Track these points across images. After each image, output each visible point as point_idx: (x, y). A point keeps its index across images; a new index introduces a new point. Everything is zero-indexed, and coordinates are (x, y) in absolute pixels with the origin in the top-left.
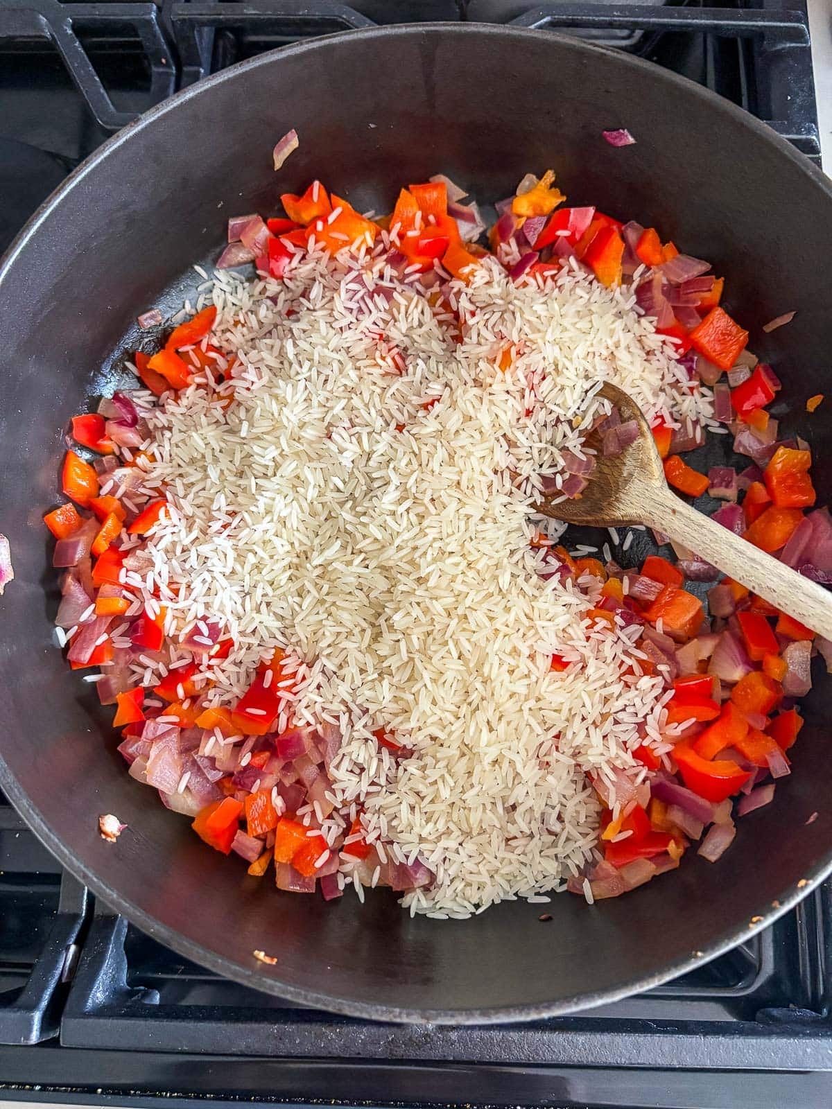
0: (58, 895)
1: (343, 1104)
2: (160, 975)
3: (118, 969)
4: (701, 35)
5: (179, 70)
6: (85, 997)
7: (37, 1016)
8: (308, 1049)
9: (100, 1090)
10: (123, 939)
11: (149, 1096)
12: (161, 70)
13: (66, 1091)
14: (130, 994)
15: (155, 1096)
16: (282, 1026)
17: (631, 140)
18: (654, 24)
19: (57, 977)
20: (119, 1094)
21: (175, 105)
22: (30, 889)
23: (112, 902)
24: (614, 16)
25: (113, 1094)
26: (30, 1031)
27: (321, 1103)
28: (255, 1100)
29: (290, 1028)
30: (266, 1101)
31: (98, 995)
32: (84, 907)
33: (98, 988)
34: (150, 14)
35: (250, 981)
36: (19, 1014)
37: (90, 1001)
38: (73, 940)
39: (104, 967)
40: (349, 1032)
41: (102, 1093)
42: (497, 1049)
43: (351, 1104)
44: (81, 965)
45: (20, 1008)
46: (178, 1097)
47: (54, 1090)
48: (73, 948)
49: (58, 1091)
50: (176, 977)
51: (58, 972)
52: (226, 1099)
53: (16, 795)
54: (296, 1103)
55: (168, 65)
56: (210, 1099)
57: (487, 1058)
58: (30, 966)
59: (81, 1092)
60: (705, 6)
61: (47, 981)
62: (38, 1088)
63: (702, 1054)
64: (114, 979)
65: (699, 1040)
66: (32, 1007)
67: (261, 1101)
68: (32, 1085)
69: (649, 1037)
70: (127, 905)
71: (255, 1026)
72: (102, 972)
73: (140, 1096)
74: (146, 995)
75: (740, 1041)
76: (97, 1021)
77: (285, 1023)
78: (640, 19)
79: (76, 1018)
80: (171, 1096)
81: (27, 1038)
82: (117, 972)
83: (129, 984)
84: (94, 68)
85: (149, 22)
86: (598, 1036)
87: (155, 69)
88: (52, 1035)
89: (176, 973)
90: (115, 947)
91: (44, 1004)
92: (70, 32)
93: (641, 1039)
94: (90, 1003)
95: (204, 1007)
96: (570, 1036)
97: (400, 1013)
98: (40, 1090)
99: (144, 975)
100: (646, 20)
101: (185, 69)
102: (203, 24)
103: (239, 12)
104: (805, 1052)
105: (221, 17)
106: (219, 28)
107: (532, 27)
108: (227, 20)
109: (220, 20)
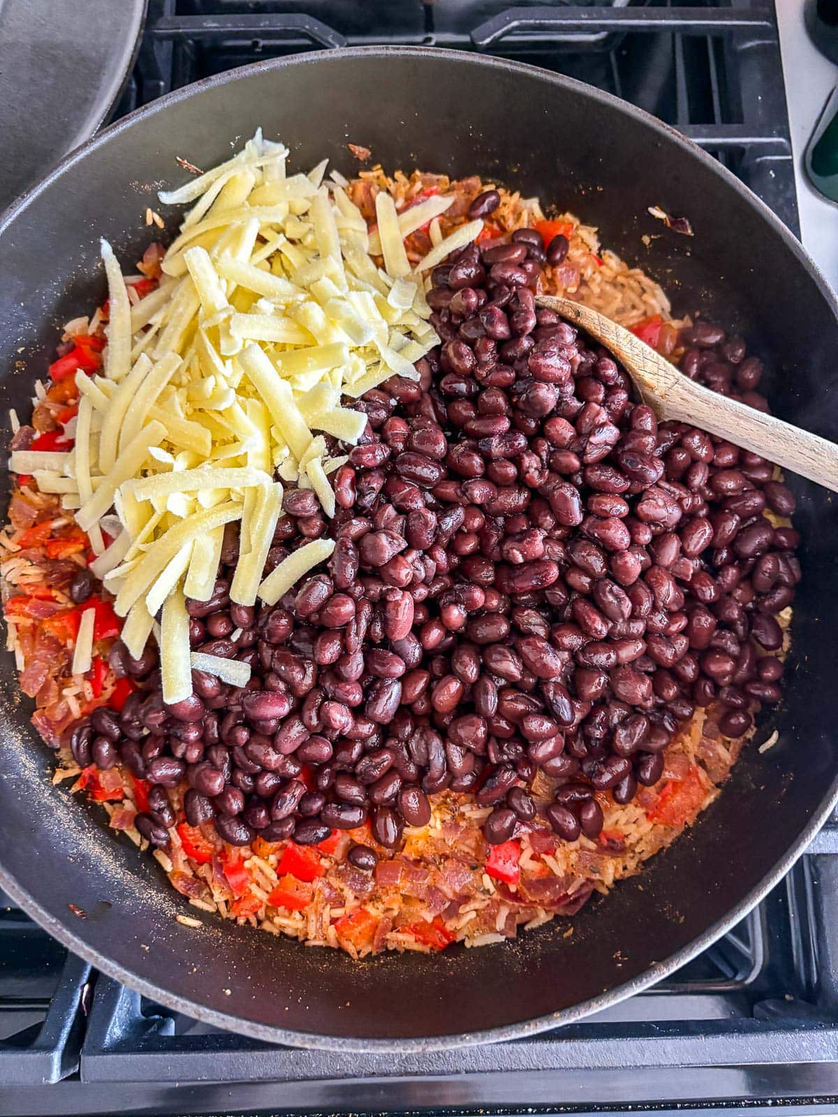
3: (132, 1003)
4: (669, 35)
6: (102, 1034)
7: (56, 1056)
14: (146, 1025)
18: (622, 26)
26: (50, 1071)
31: (115, 1030)
33: (114, 1024)
36: (38, 1055)
37: (108, 1037)
38: (85, 979)
39: (119, 1004)
44: (96, 1001)
45: (39, 1049)
48: (86, 987)
51: (76, 1003)
58: (48, 1000)
60: (673, 5)
61: (64, 1020)
63: (704, 1053)
64: (129, 1012)
65: (700, 1041)
66: (51, 1048)
69: (652, 1041)
72: (117, 1008)
74: (161, 1025)
76: (116, 1057)
79: (95, 1055)
81: (48, 1078)
82: (131, 1005)
83: (143, 1013)
86: (604, 1042)
88: (72, 1071)
91: (62, 1043)
93: (644, 1041)
94: (107, 1040)
100: (607, 22)
103: (198, 25)
104: (801, 1046)
105: (181, 31)
106: (178, 40)
107: (499, 33)
108: (187, 34)
109: (178, 34)
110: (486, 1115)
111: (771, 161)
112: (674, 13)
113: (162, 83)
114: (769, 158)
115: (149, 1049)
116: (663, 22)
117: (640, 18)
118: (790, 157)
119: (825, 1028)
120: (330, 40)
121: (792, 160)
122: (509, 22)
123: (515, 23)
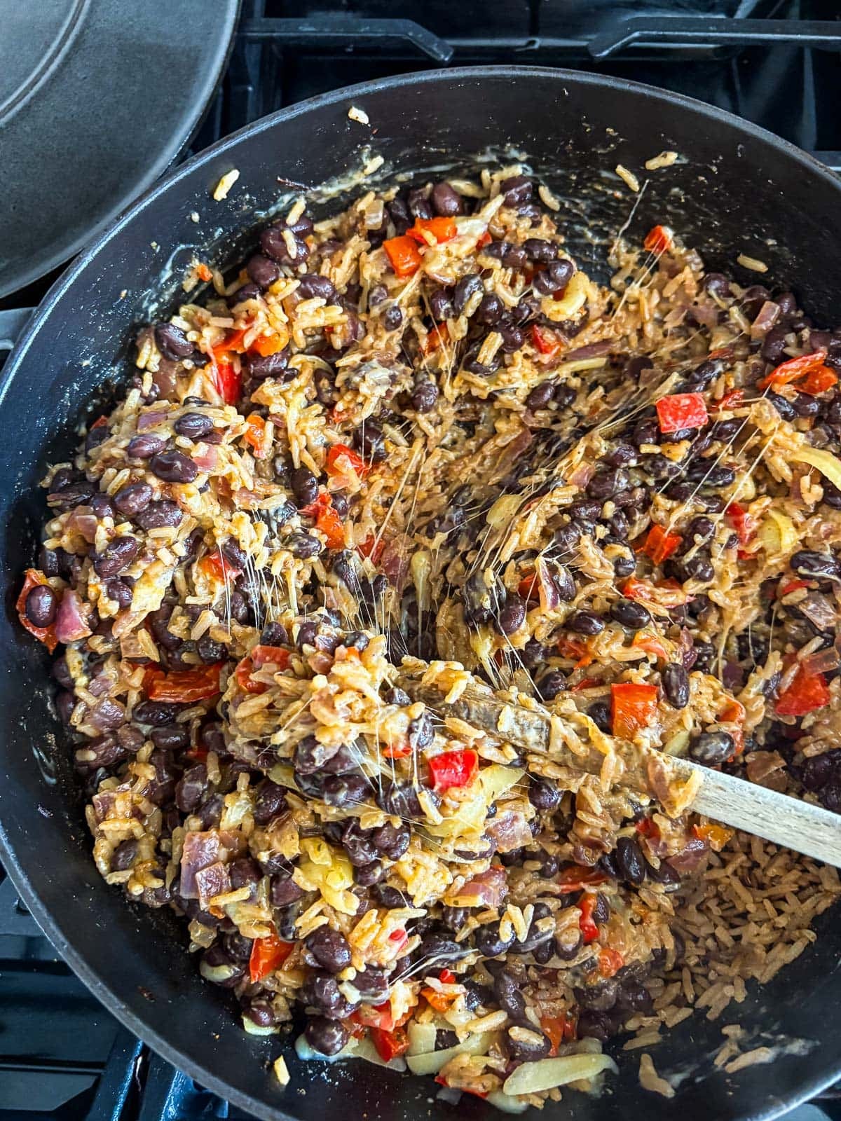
33: (169, 1103)
61: (116, 1094)
105: (275, 34)
112: (810, 26)
113: (250, 89)
116: (799, 37)
117: (773, 32)
122: (630, 33)
123: (636, 34)
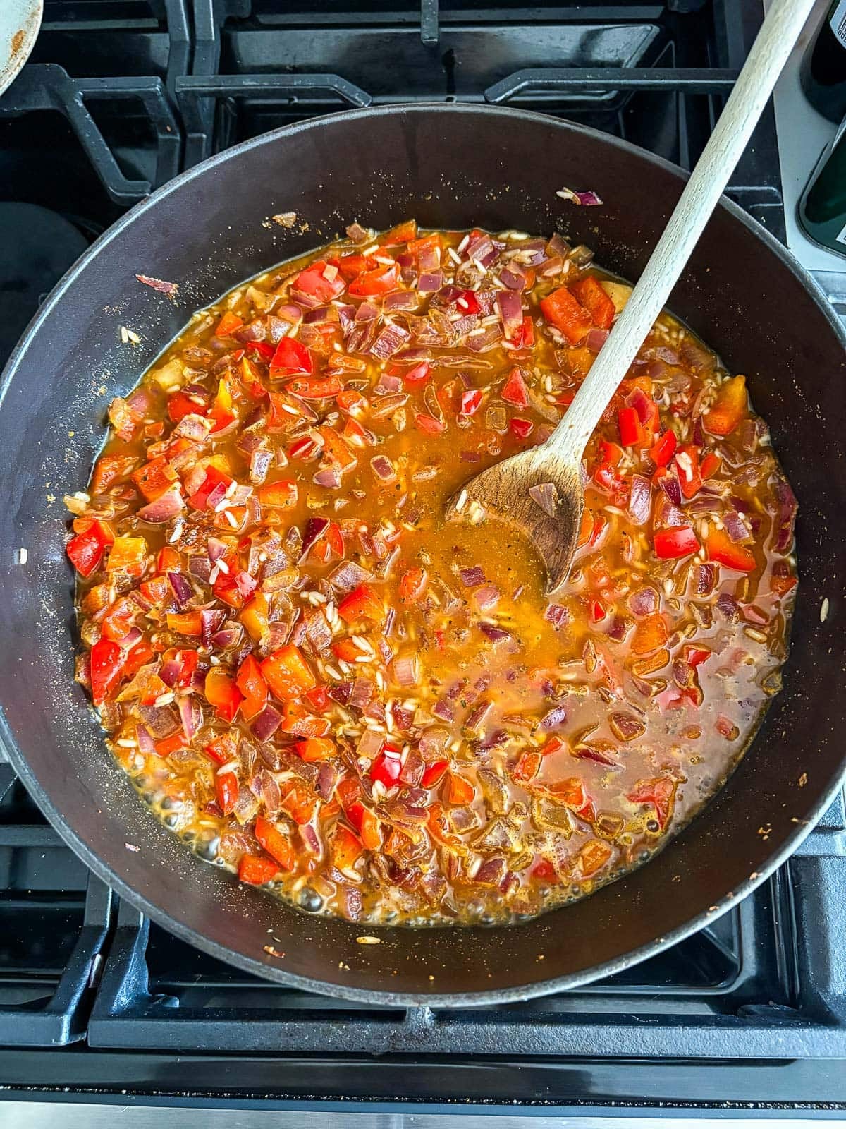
0: (83, 911)
1: (351, 1100)
2: (179, 984)
3: (140, 977)
5: (184, 137)
6: (110, 1001)
7: (66, 1020)
8: (316, 1045)
9: (124, 1092)
10: (144, 949)
11: (170, 1095)
12: (167, 137)
13: (93, 1092)
14: (152, 1000)
15: (175, 1095)
16: (293, 1024)
17: (599, 202)
18: (625, 85)
19: (84, 983)
20: (142, 1094)
21: (181, 184)
22: (57, 906)
23: (137, 903)
24: (587, 79)
25: (137, 1094)
26: (60, 1033)
27: (331, 1100)
28: (268, 1098)
29: (299, 1025)
30: (279, 1098)
31: (123, 999)
32: (108, 919)
34: (155, 86)
35: (260, 971)
36: (49, 1017)
37: (115, 1005)
38: (98, 949)
39: (128, 974)
40: (354, 1028)
41: (127, 1093)
42: (491, 1041)
43: (358, 1100)
44: (106, 972)
45: (50, 1012)
46: (197, 1096)
47: (83, 1092)
48: (98, 957)
49: (86, 1092)
50: (195, 984)
51: (85, 979)
52: (242, 1097)
53: (49, 809)
54: (308, 1099)
55: (173, 133)
56: (227, 1097)
57: (481, 1051)
58: (58, 977)
59: (109, 1093)
61: (75, 988)
62: (67, 1089)
63: (681, 1044)
64: (138, 987)
65: (678, 1031)
66: (62, 1012)
67: (274, 1098)
68: (62, 1086)
69: (631, 1029)
70: (150, 905)
71: (268, 1024)
72: (126, 978)
73: (162, 1095)
74: (166, 1000)
75: (716, 1032)
76: (121, 1022)
77: (295, 1021)
78: (611, 81)
79: (103, 1020)
80: (190, 1096)
81: (58, 1039)
82: (139, 979)
83: (150, 991)
84: (104, 138)
85: (154, 94)
86: (584, 1028)
87: (161, 136)
88: (80, 1038)
89: (194, 980)
90: (138, 955)
91: (72, 1008)
92: (81, 105)
93: (623, 1030)
94: (115, 1006)
95: (220, 1009)
96: (558, 1028)
97: (395, 998)
98: (69, 1091)
99: (164, 983)
100: (617, 81)
101: (189, 136)
102: (204, 95)
103: (238, 83)
104: (777, 1042)
105: (221, 88)
106: (220, 98)
107: (511, 92)
108: (227, 92)
109: (220, 92)
110: (472, 1103)
111: (763, 207)
112: (674, 73)
114: (761, 205)
115: (153, 1016)
117: (641, 78)
118: (781, 204)
119: (802, 1026)
120: (357, 98)
121: (783, 207)
122: (519, 83)
123: (525, 84)
